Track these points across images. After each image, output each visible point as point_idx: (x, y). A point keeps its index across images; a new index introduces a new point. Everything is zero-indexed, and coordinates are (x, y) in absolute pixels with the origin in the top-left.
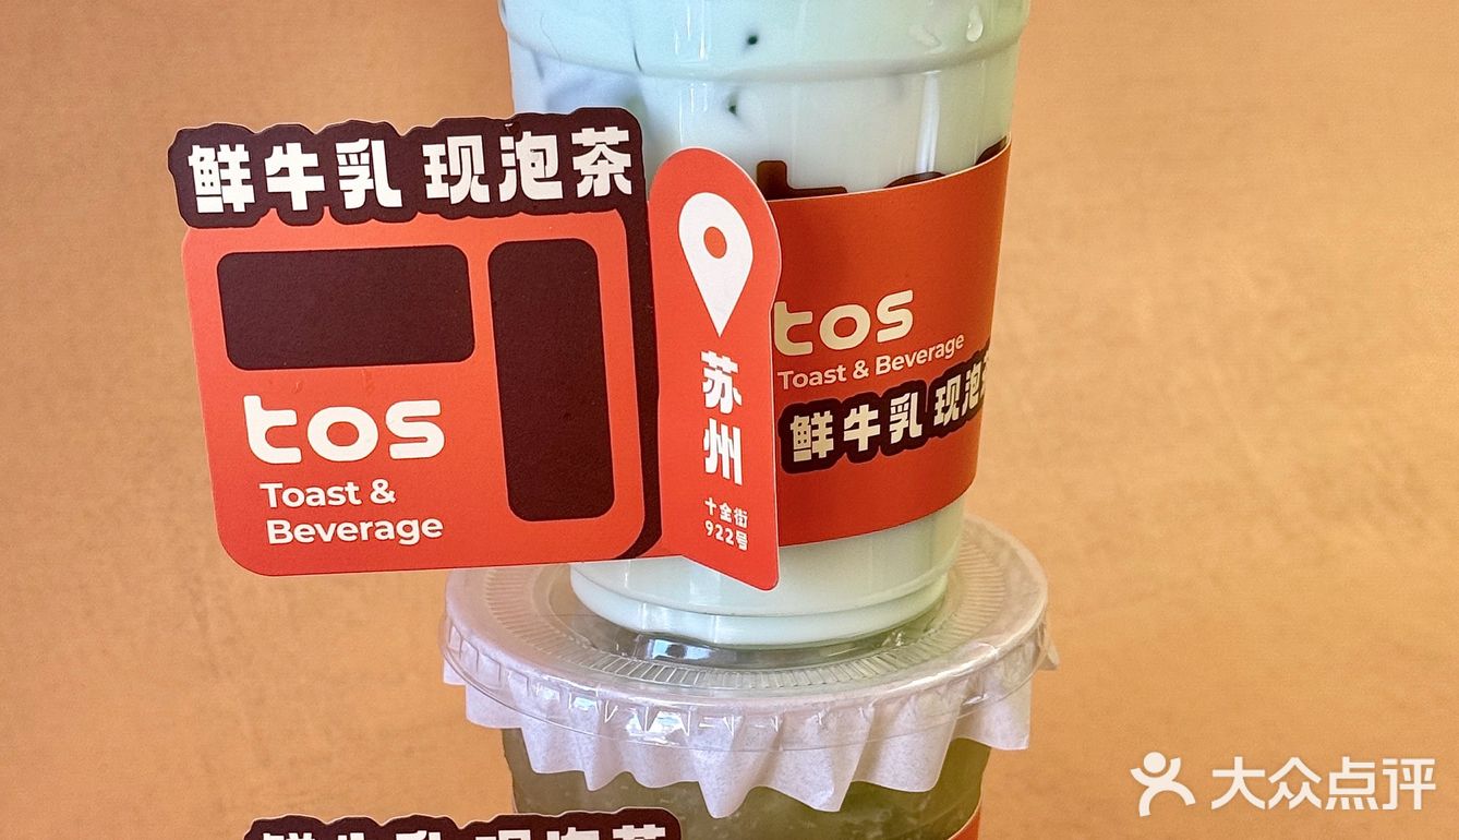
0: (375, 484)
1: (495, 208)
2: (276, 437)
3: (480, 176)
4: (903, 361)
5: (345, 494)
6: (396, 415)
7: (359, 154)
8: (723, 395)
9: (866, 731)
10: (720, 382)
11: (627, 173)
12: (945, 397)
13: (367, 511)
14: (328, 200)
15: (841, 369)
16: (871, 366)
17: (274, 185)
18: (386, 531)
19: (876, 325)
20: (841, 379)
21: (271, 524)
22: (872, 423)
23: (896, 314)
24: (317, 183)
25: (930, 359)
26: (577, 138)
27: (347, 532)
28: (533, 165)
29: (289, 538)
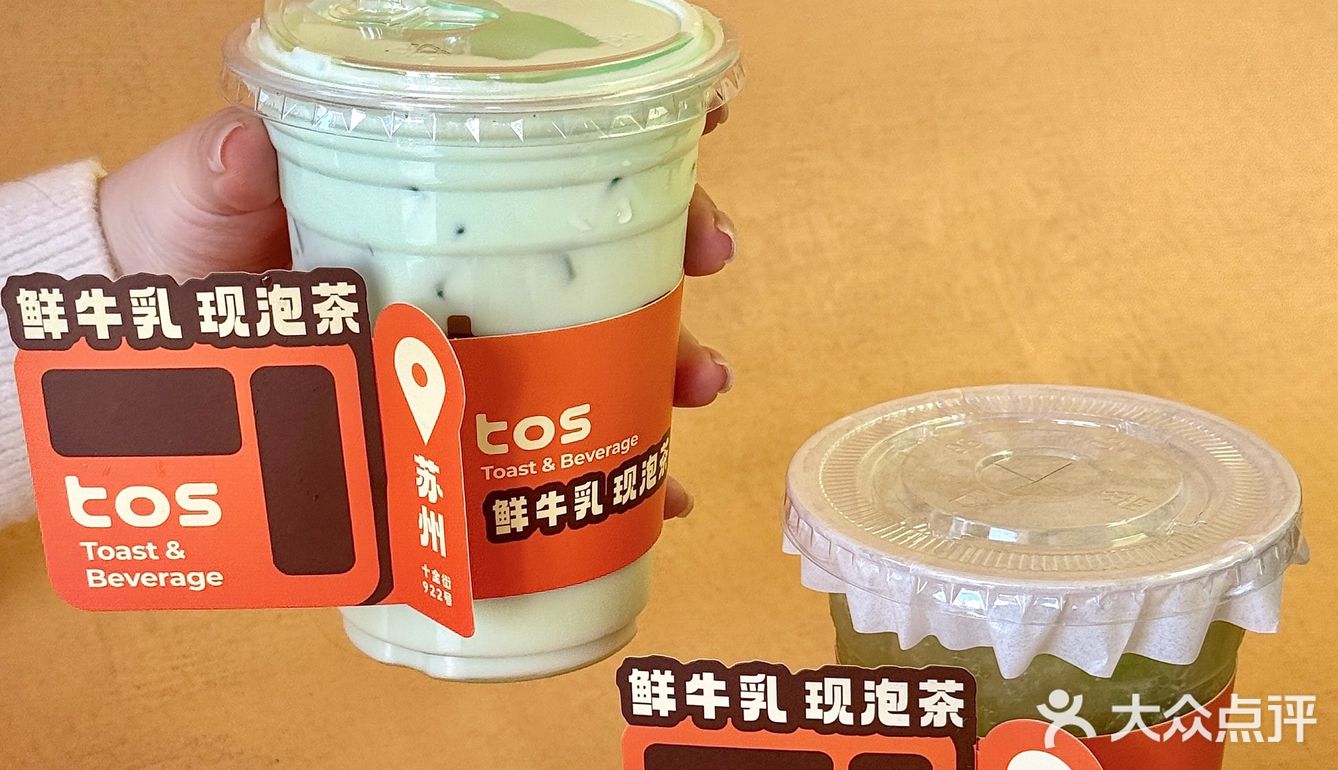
0: (169, 544)
1: (254, 341)
2: (91, 507)
3: (242, 316)
4: (583, 458)
5: (146, 551)
6: (183, 493)
7: (147, 298)
8: (430, 489)
9: (1138, 612)
10: (428, 479)
11: (356, 317)
12: (622, 483)
13: (163, 565)
14: (125, 332)
15: (532, 465)
16: (557, 462)
17: (83, 320)
18: (179, 580)
19: (560, 431)
20: (533, 472)
21: (90, 572)
22: (559, 505)
23: (576, 423)
24: (116, 319)
25: (607, 455)
26: (315, 290)
27: (149, 579)
28: (282, 309)
29: (104, 584)
